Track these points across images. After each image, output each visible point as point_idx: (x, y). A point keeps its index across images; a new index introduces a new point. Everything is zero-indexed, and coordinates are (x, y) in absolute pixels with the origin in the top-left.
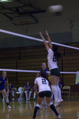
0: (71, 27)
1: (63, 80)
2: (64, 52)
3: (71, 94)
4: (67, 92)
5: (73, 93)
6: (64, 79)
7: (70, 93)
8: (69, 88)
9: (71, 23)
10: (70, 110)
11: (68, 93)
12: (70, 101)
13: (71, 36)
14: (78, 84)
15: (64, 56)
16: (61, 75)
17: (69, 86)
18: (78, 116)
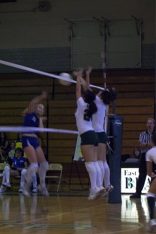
0: (70, 38)
1: (47, 150)
2: (54, 92)
3: (63, 182)
4: (56, 177)
5: (69, 179)
6: (49, 149)
7: (61, 180)
8: (60, 167)
9: (71, 28)
10: (60, 215)
11: (58, 179)
12: (60, 196)
13: (70, 56)
14: (79, 161)
15: (53, 99)
16: (44, 140)
17: (60, 163)
18: (75, 229)
